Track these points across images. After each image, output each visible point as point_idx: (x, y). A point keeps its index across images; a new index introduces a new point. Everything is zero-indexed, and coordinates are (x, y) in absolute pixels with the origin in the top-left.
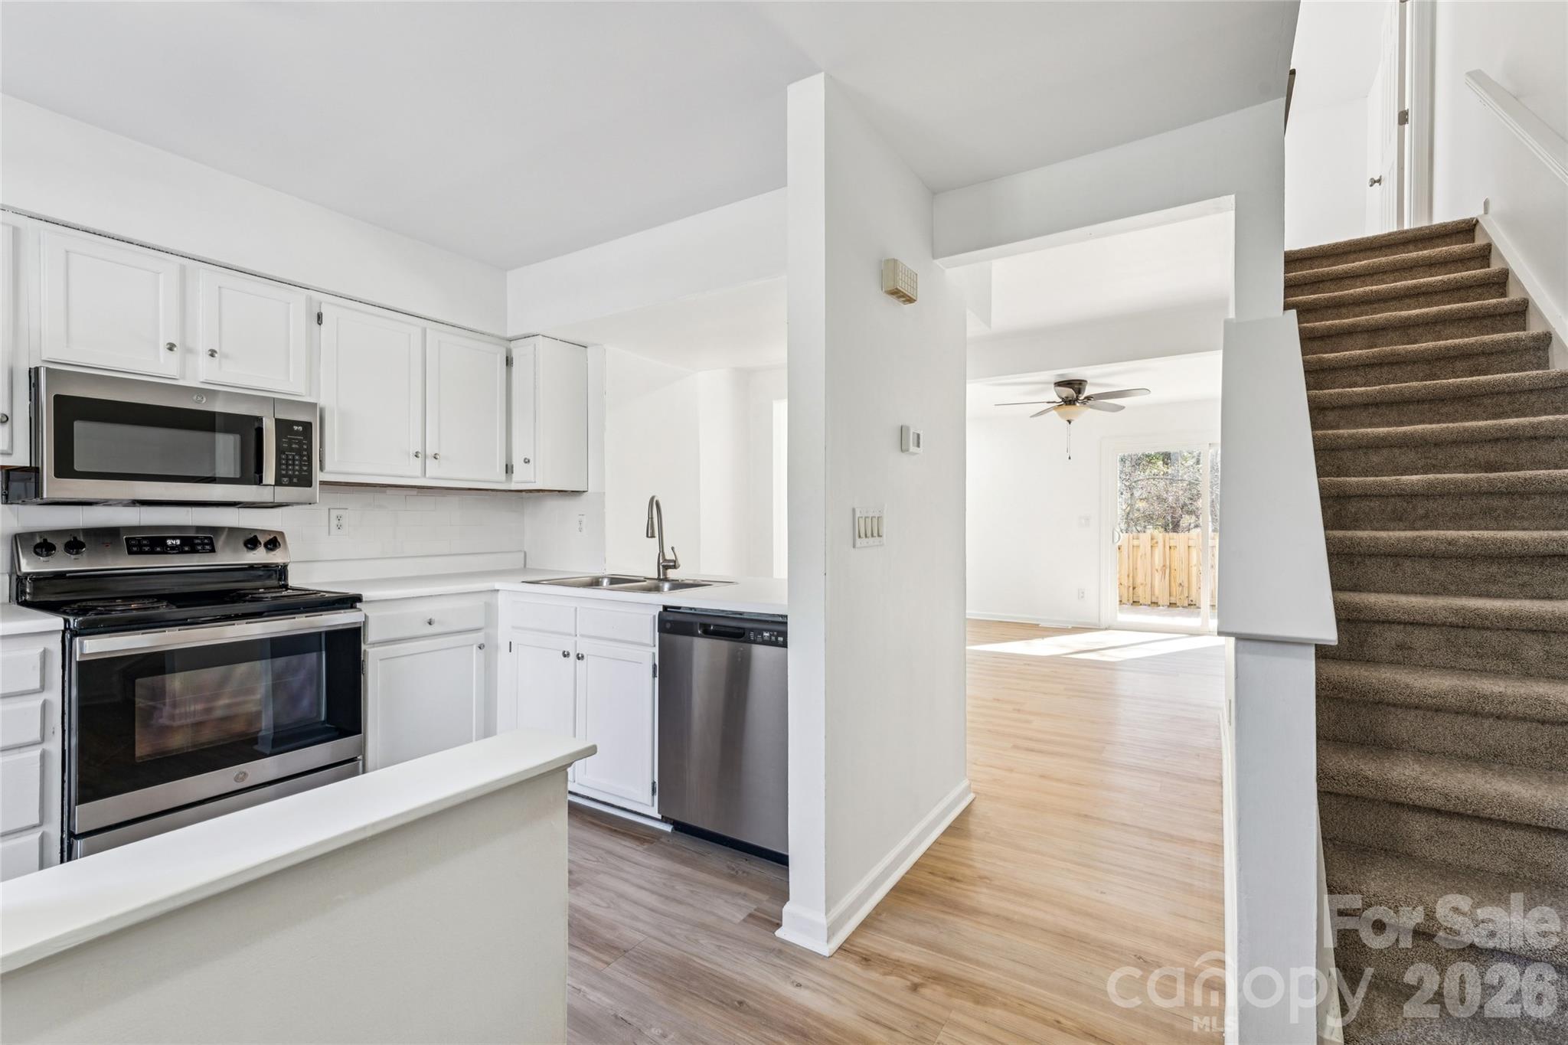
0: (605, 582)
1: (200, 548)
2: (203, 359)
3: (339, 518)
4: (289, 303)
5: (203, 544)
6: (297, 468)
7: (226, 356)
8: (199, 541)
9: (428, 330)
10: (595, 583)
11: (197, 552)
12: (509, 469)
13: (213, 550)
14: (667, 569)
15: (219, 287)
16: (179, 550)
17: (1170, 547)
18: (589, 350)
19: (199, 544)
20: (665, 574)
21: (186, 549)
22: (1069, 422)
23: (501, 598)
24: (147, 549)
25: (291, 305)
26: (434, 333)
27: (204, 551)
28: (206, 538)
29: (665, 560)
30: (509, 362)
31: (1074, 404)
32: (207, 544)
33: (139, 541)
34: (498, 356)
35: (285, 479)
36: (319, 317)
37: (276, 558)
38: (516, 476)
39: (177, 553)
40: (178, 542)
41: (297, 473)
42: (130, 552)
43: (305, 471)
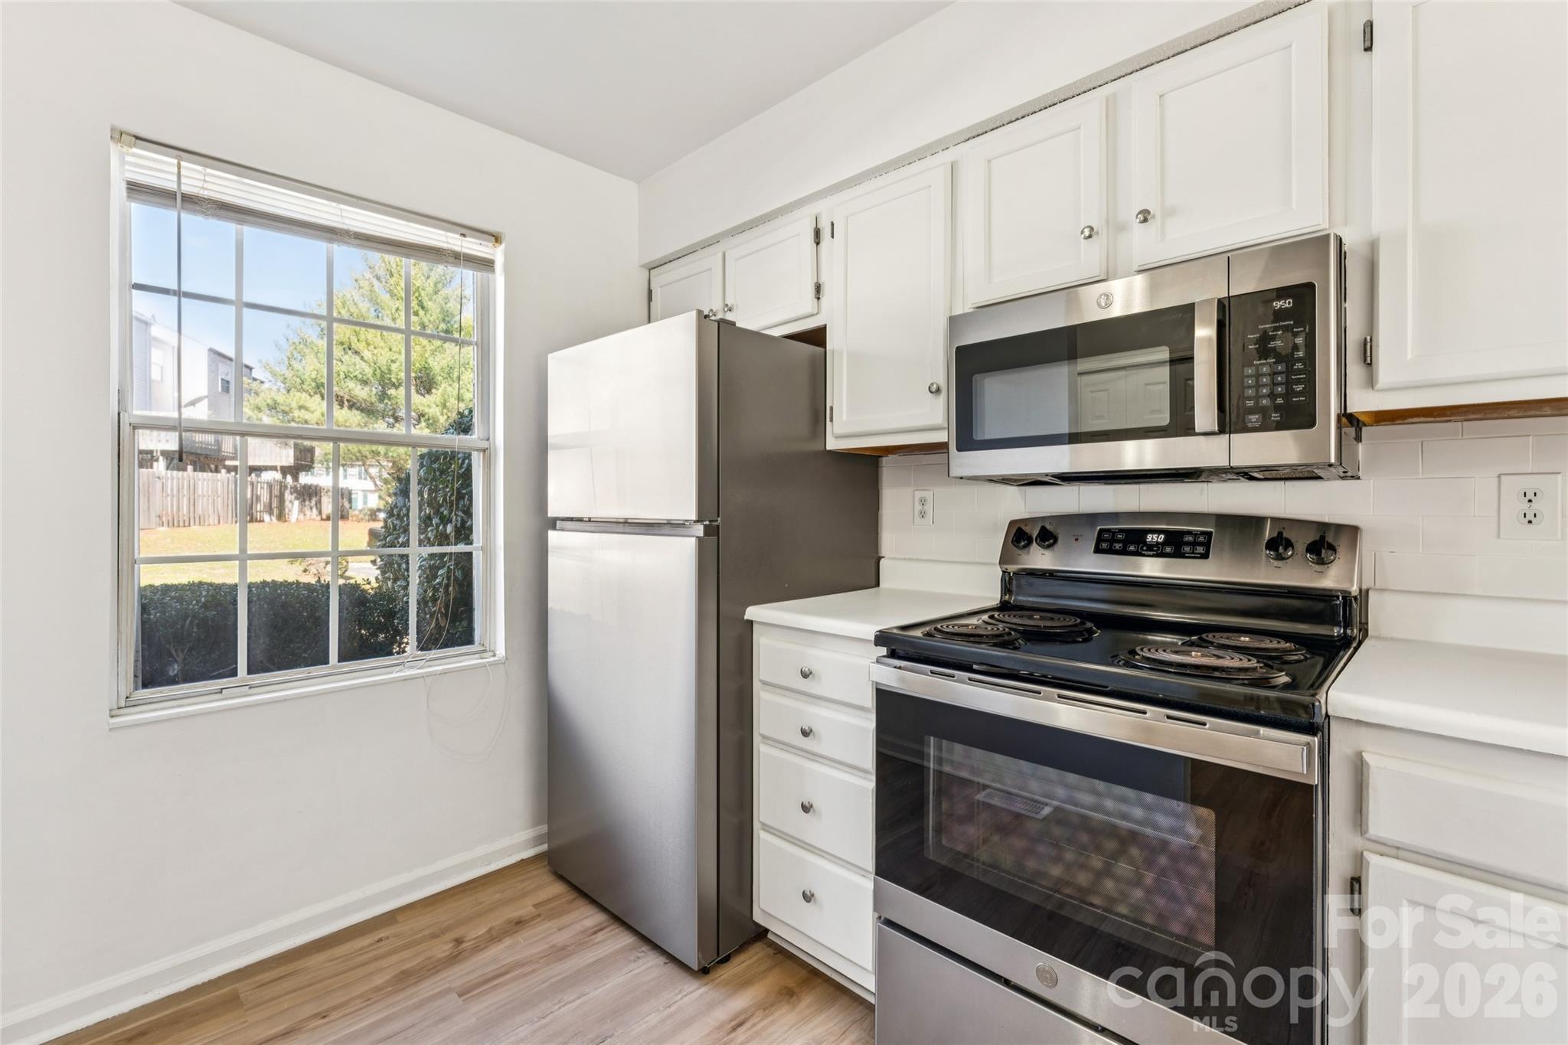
1: (1187, 549)
3: (1530, 498)
4: (1289, 46)
5: (1194, 544)
7: (1170, 212)
8: (1190, 538)
11: (1182, 556)
13: (1205, 555)
15: (1162, 96)
16: (1157, 551)
19: (1188, 544)
21: (1168, 550)
24: (1118, 546)
27: (1194, 556)
28: (1203, 533)
32: (1201, 544)
33: (1113, 533)
35: (1254, 418)
37: (1330, 579)
39: (1153, 556)
40: (1162, 538)
41: (1280, 401)
42: (1098, 550)
43: (1300, 394)
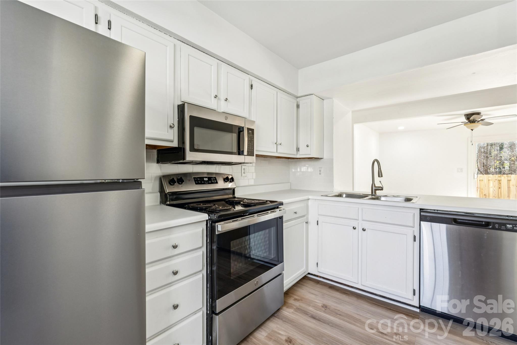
0: (344, 196)
1: (213, 182)
2: (223, 102)
3: (244, 169)
4: (244, 80)
6: (250, 148)
7: (230, 101)
9: (278, 92)
10: (340, 195)
12: (298, 150)
13: (217, 183)
14: (376, 190)
15: (227, 72)
17: (480, 180)
18: (324, 101)
19: (213, 180)
20: (375, 193)
21: (209, 182)
22: (472, 130)
23: (310, 202)
24: (200, 182)
25: (245, 81)
26: (280, 93)
27: (215, 183)
28: (215, 177)
29: (376, 187)
30: (298, 106)
31: (475, 123)
32: (215, 180)
33: (197, 178)
34: (295, 104)
36: (252, 86)
38: (301, 152)
39: (207, 184)
40: (207, 179)
41: (250, 150)
42: (196, 183)
